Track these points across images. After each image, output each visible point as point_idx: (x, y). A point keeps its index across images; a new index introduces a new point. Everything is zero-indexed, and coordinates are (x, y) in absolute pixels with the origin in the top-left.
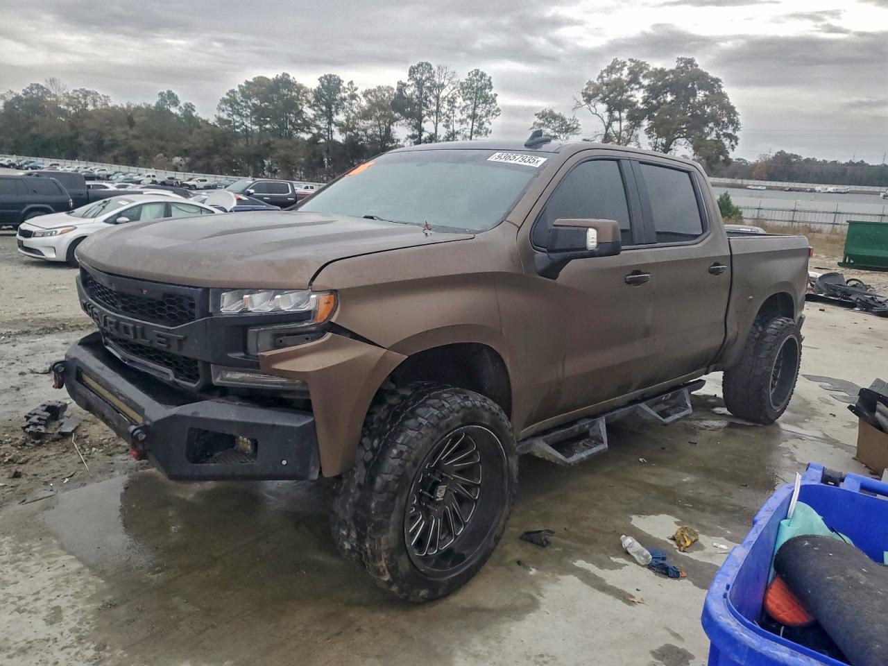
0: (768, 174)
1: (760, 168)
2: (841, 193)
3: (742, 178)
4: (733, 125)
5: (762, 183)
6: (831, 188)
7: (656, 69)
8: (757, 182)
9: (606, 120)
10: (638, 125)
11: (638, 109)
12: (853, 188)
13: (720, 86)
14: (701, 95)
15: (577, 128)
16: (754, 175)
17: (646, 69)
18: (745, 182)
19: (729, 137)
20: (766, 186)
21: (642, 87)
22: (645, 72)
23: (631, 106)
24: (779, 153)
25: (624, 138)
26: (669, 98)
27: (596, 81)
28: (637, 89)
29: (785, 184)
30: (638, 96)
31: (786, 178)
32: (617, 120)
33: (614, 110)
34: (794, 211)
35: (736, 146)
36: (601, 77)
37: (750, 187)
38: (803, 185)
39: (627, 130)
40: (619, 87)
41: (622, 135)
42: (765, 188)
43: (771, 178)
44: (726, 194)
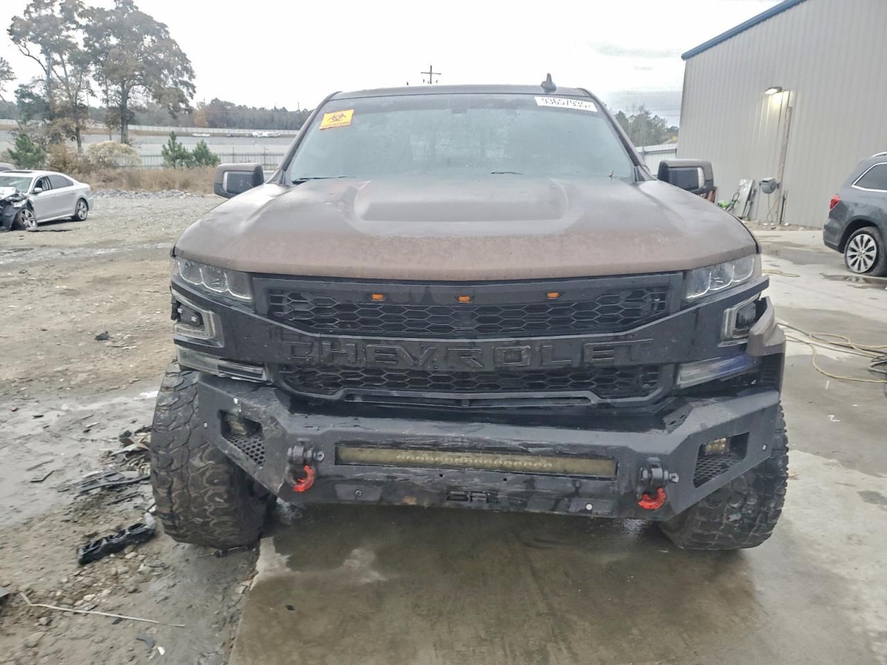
0: (209, 122)
1: (200, 115)
2: (274, 137)
3: (186, 126)
4: (187, 73)
5: (206, 130)
6: (265, 133)
7: (92, 8)
8: (200, 130)
9: (45, 63)
10: (85, 70)
11: (80, 52)
12: (281, 132)
13: (167, 32)
14: (147, 40)
15: (8, 71)
16: (196, 123)
17: (82, 7)
18: (190, 130)
19: (186, 85)
20: (210, 134)
21: (80, 27)
22: (80, 10)
23: (71, 48)
24: (213, 100)
25: (72, 84)
26: (113, 41)
27: (22, 17)
28: (73, 29)
29: (226, 131)
30: (78, 38)
31: (226, 125)
32: (57, 63)
33: (51, 51)
34: (265, 155)
35: (194, 94)
36: (27, 12)
37: (195, 135)
38: (242, 131)
39: (74, 76)
40: (52, 25)
41: (69, 80)
42: (208, 135)
43: (213, 125)
44: (202, 142)
